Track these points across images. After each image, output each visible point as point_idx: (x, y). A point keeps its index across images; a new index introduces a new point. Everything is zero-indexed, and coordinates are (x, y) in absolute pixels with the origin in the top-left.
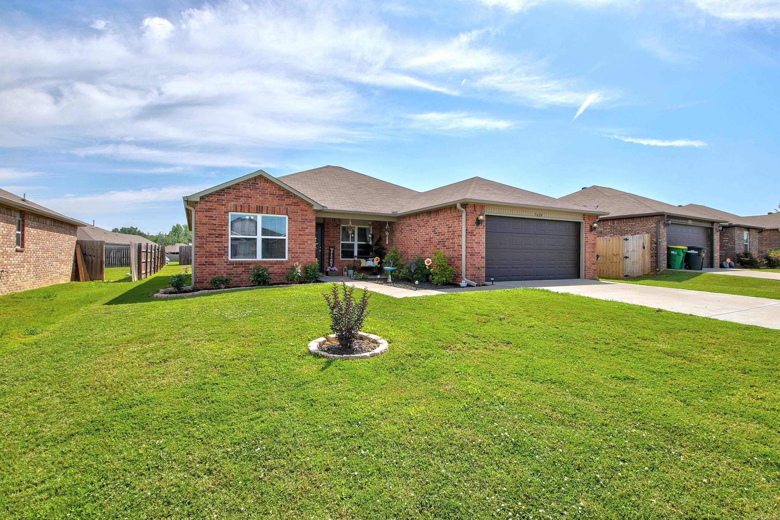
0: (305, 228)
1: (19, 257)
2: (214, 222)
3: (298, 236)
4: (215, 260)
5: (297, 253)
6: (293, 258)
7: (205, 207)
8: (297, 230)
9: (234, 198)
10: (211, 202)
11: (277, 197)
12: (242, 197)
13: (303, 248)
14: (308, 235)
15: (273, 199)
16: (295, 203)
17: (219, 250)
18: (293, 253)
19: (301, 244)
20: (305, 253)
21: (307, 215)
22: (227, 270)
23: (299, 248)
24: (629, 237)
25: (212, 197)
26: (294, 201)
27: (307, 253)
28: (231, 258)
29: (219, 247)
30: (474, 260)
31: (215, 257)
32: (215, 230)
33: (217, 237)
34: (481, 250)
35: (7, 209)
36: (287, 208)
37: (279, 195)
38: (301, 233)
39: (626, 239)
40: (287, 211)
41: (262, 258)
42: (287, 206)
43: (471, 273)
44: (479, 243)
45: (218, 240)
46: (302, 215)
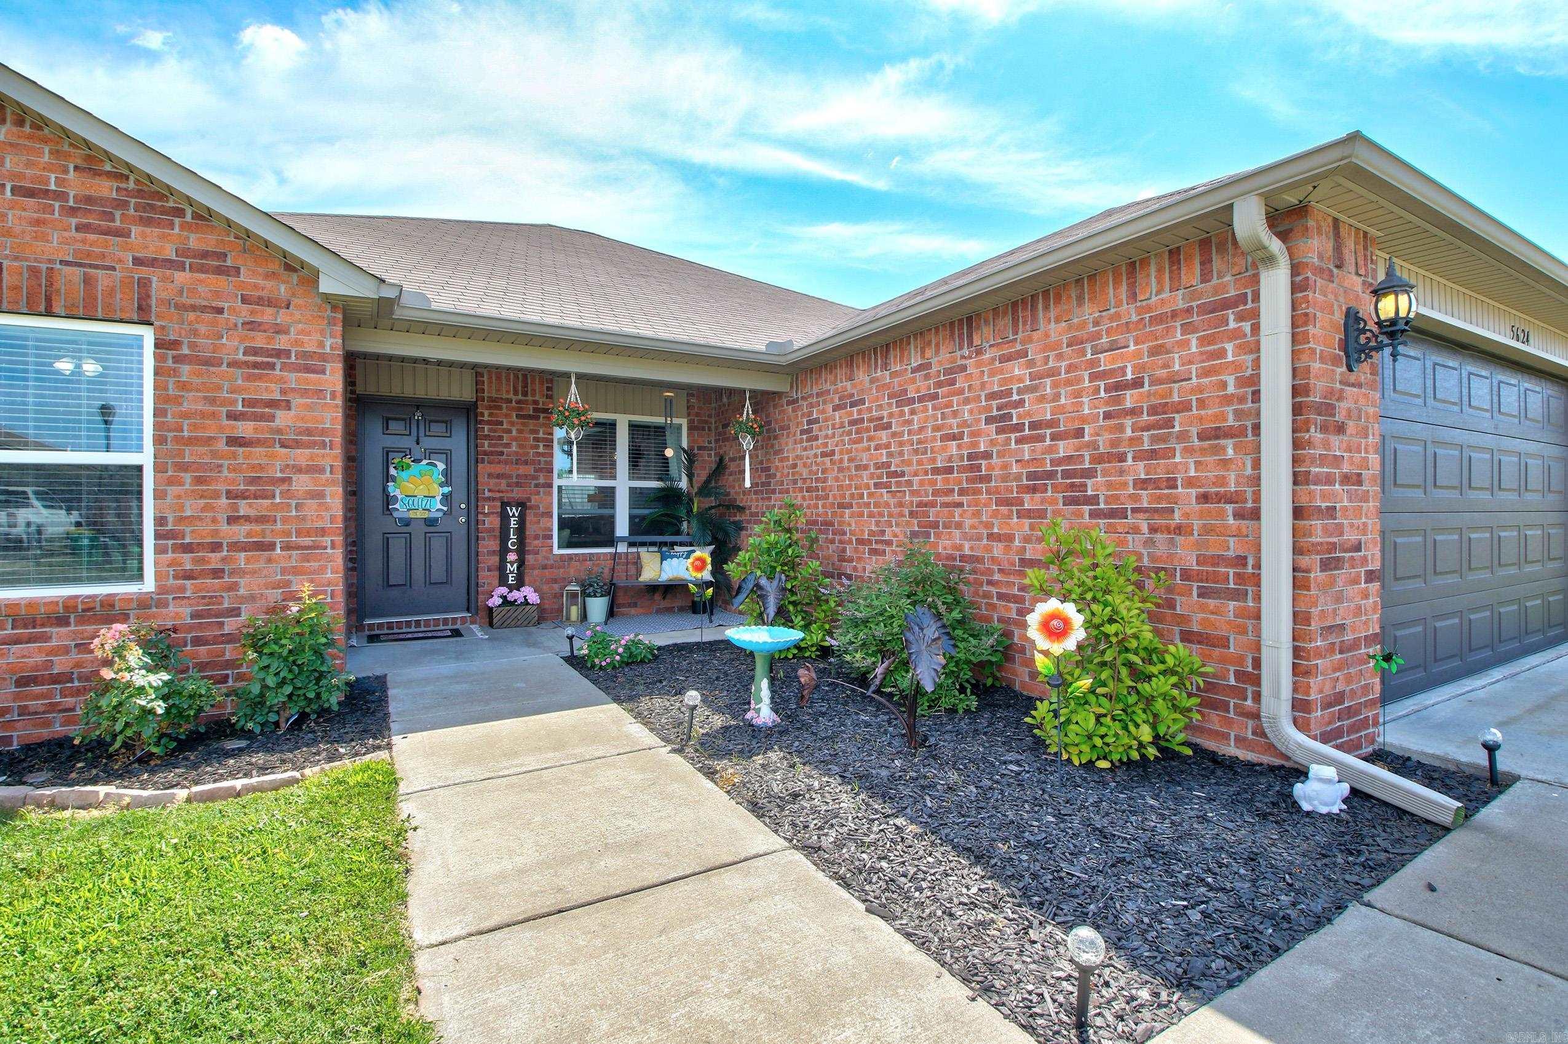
0: (272, 404)
3: (221, 446)
5: (216, 547)
6: (189, 576)
8: (213, 415)
11: (73, 212)
13: (261, 520)
14: (298, 444)
15: (38, 222)
16: (205, 255)
18: (188, 548)
19: (243, 496)
20: (271, 546)
21: (280, 330)
23: (231, 520)
26: (194, 241)
27: (287, 547)
36: (143, 282)
38: (246, 429)
40: (143, 296)
42: (144, 272)
46: (251, 326)
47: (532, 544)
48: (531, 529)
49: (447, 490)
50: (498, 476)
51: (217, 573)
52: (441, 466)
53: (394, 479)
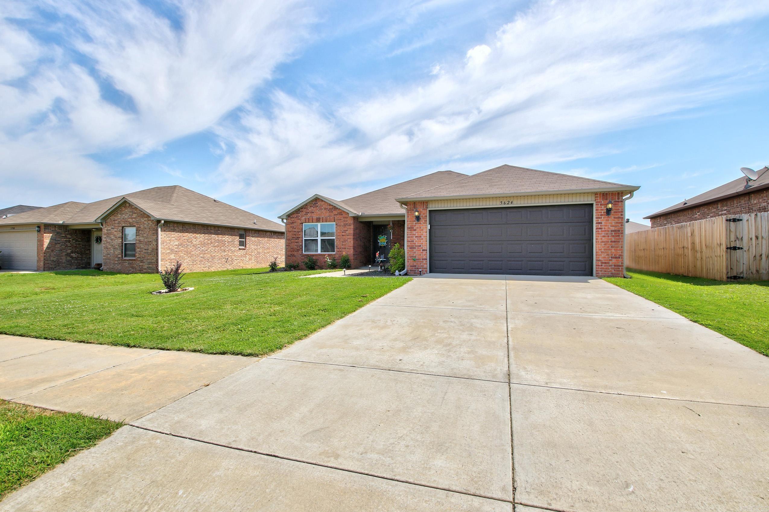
0: (346, 230)
1: (242, 252)
2: (295, 230)
3: (341, 236)
4: (295, 253)
5: (341, 248)
6: (338, 252)
7: (290, 221)
8: (341, 232)
9: (305, 214)
10: (293, 218)
11: (328, 210)
12: (309, 213)
13: (345, 245)
14: (349, 235)
15: (326, 212)
16: (340, 213)
17: (297, 247)
18: (338, 248)
19: (344, 242)
21: (347, 221)
22: (301, 259)
23: (342, 245)
24: (745, 216)
25: (294, 215)
27: (347, 248)
28: (305, 252)
29: (297, 245)
30: (415, 253)
31: (296, 252)
32: (295, 235)
33: (296, 239)
34: (422, 243)
35: (230, 229)
36: (334, 217)
37: (330, 209)
38: (343, 234)
39: (735, 220)
40: (334, 219)
41: (321, 252)
43: (412, 264)
44: (420, 237)
45: (297, 241)
46: (344, 221)
49: (387, 241)
51: (341, 251)
52: (386, 237)
53: (379, 239)
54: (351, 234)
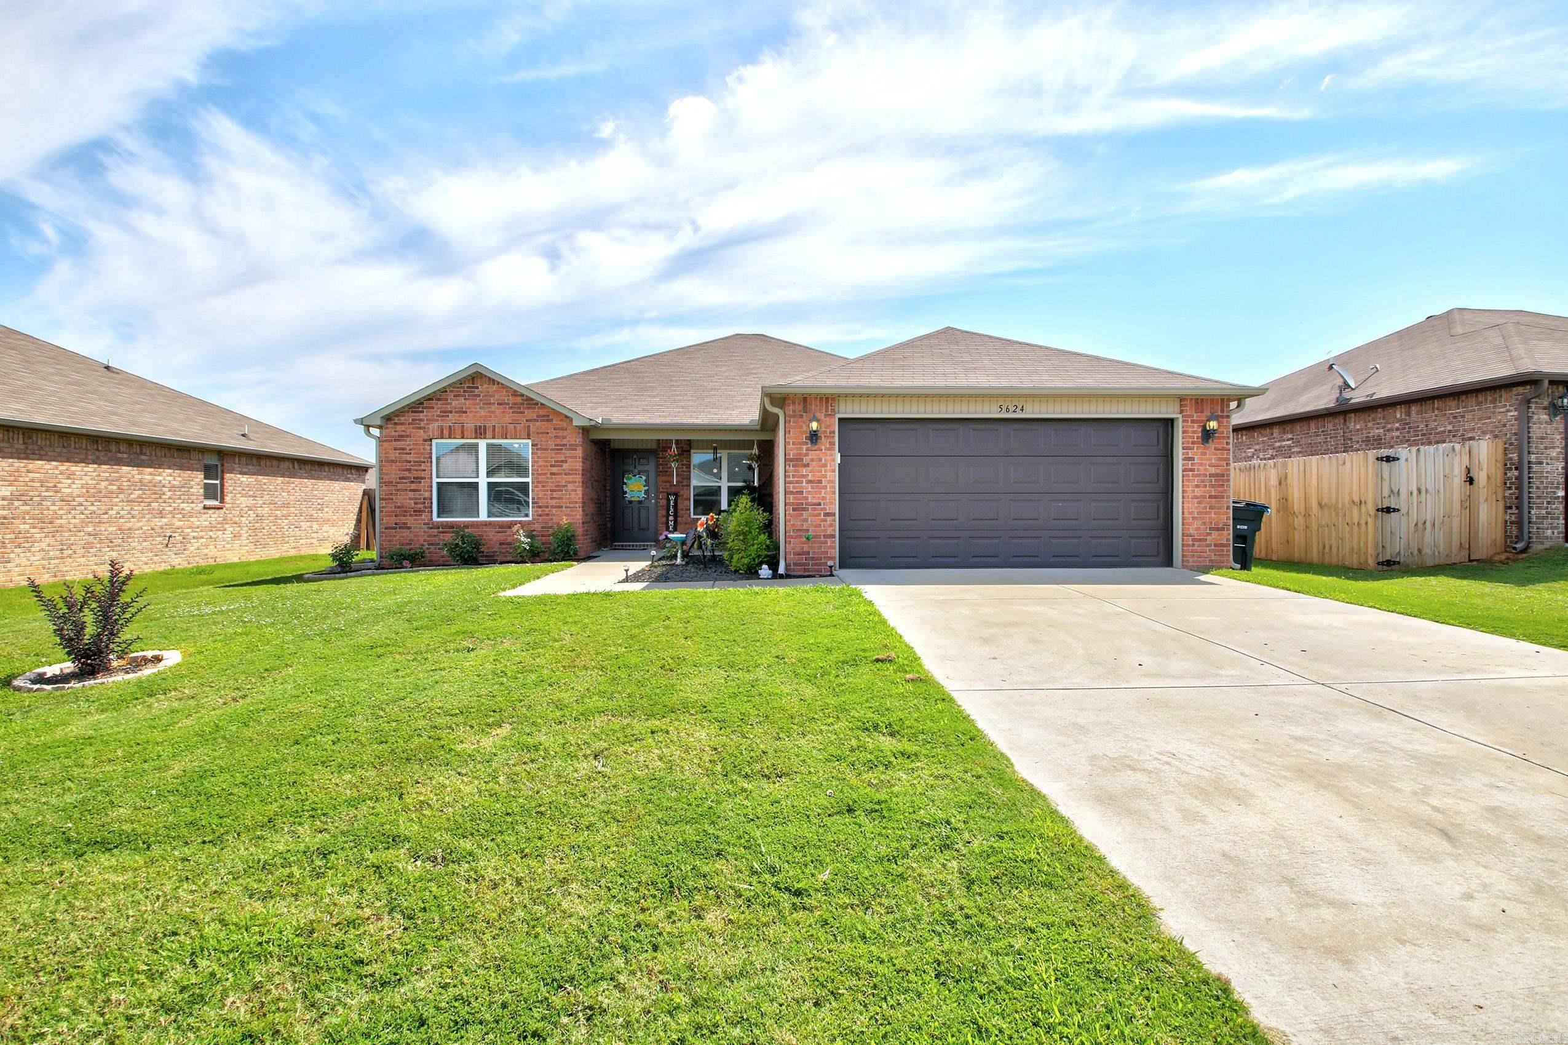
0: (563, 461)
2: (408, 457)
3: (549, 476)
4: (410, 521)
5: (547, 507)
6: (540, 515)
7: (393, 433)
8: (547, 466)
9: (438, 416)
10: (402, 424)
11: (511, 408)
12: (451, 412)
13: (559, 498)
14: (569, 474)
15: (503, 412)
16: (544, 416)
17: (415, 503)
18: (540, 507)
19: (555, 491)
20: (562, 507)
21: (564, 437)
22: (429, 536)
23: (551, 499)
24: (1402, 452)
25: (403, 416)
26: (542, 412)
27: (566, 507)
28: (439, 516)
29: (416, 499)
30: (806, 520)
31: (411, 515)
32: (409, 470)
33: (413, 482)
36: (529, 427)
37: (515, 404)
38: (555, 470)
39: (1388, 459)
40: (529, 431)
41: (489, 517)
42: (528, 423)
44: (820, 482)
45: (414, 486)
46: (556, 437)
47: (680, 513)
48: (680, 506)
49: (647, 488)
50: (666, 482)
51: (547, 515)
52: (644, 478)
53: (625, 484)
54: (576, 470)
